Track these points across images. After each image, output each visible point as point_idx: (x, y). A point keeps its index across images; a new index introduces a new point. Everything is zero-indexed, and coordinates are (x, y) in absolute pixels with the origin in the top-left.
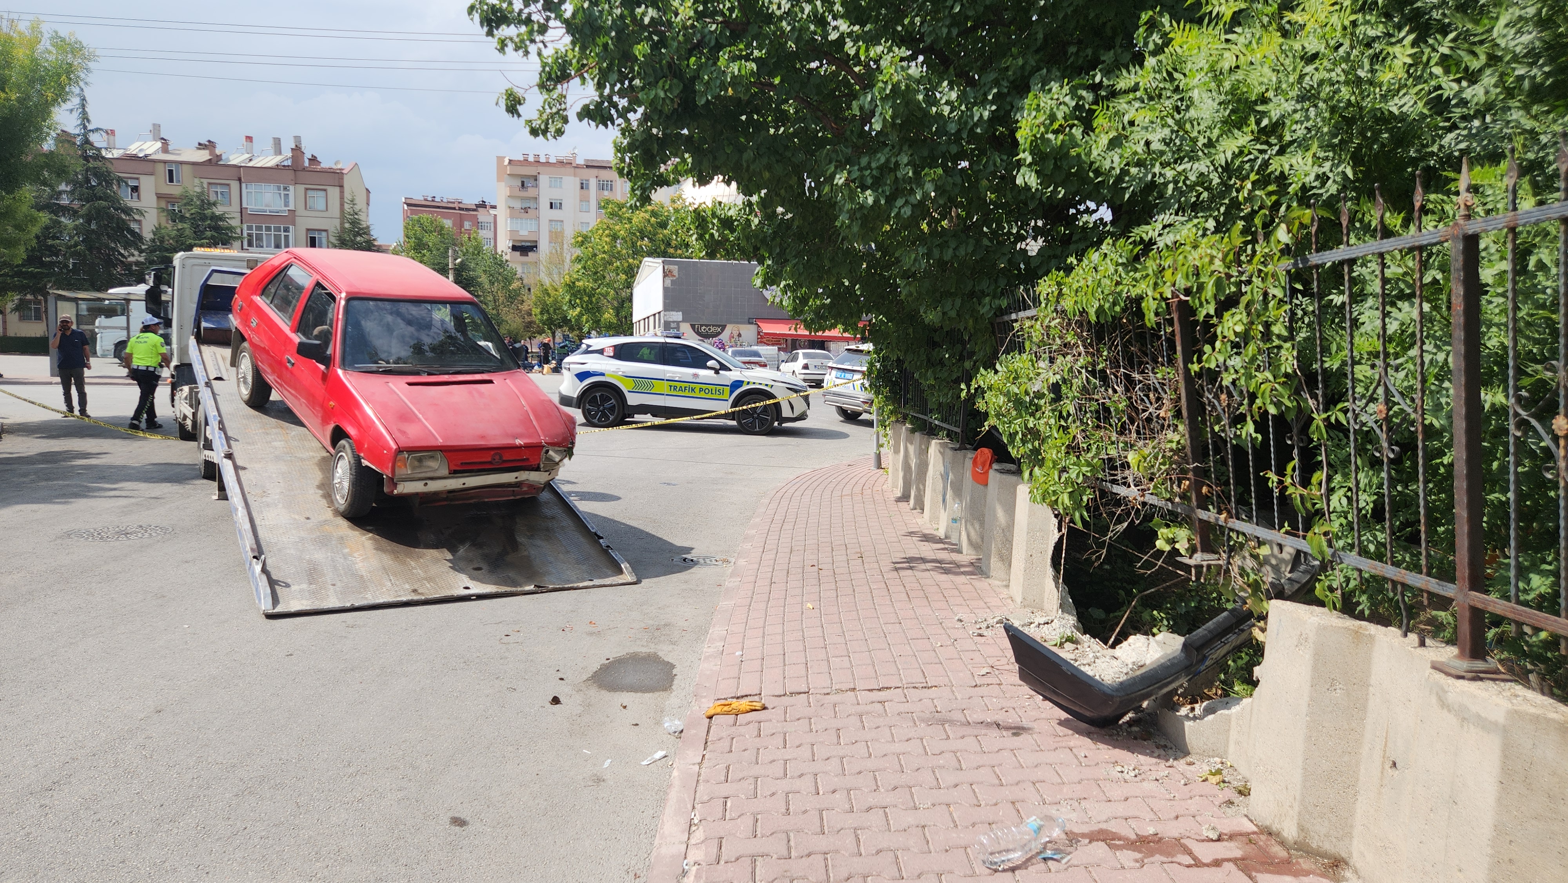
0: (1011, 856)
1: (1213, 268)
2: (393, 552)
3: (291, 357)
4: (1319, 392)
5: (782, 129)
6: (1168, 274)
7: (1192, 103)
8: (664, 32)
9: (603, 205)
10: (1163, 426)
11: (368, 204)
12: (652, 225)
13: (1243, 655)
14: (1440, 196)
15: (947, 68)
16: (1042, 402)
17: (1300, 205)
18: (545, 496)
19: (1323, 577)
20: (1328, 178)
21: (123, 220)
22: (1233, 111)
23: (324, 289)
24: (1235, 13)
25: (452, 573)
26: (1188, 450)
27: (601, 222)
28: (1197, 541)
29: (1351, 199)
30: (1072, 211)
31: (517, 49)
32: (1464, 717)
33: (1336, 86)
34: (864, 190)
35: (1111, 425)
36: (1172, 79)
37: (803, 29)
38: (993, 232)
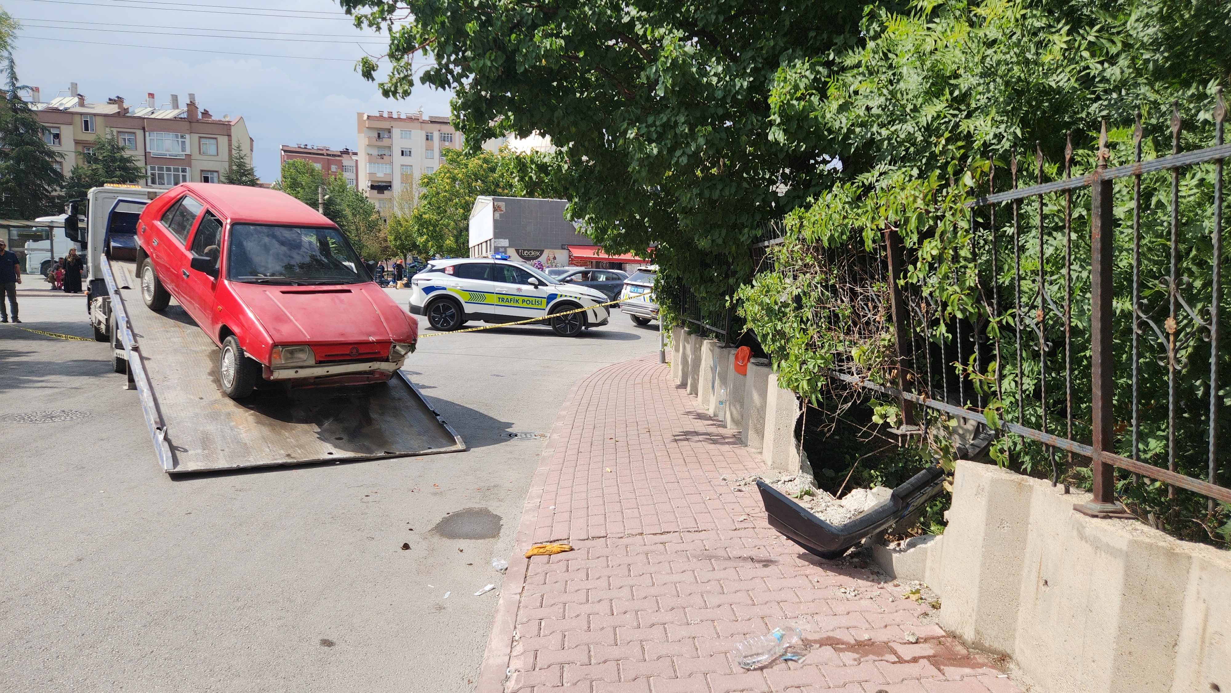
0: (760, 658)
1: (916, 205)
2: (270, 425)
3: (186, 270)
4: (994, 301)
5: (586, 94)
6: (882, 210)
7: (902, 77)
8: (490, 13)
9: (445, 153)
10: (878, 328)
11: (252, 150)
12: (484, 170)
13: (938, 503)
14: (1086, 151)
15: (716, 47)
16: (787, 310)
17: (981, 157)
18: (394, 382)
19: (995, 443)
20: (1004, 137)
21: (47, 162)
22: (932, 84)
23: (213, 215)
24: (934, 8)
25: (319, 442)
26: (897, 346)
27: (443, 167)
28: (903, 416)
29: (1020, 154)
30: (812, 161)
31: (370, 25)
32: (1097, 546)
33: (1010, 66)
34: (650, 144)
35: (839, 328)
36: (886, 57)
37: (602, 13)
38: (752, 178)
